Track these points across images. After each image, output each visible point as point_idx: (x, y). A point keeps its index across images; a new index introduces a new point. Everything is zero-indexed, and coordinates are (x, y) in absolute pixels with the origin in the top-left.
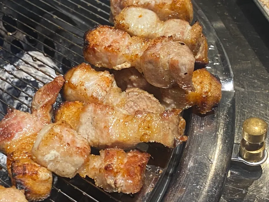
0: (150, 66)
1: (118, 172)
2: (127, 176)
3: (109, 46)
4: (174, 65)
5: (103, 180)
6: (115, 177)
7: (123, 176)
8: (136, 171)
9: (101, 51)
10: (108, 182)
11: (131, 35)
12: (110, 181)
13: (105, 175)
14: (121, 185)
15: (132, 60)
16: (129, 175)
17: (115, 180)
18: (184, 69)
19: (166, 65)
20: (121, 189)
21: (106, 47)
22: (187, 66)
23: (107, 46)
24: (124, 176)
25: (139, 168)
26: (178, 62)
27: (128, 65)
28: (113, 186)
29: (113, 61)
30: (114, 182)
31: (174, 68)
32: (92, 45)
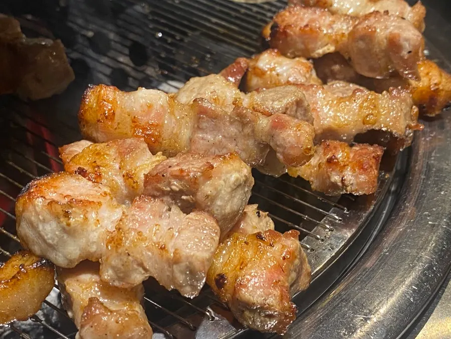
0: (361, 45)
1: (346, 165)
2: (359, 170)
3: (307, 26)
4: (395, 40)
5: (324, 178)
6: (342, 172)
7: (353, 170)
8: (371, 163)
9: (295, 33)
10: (333, 180)
11: (333, 13)
12: (336, 178)
13: (329, 169)
14: (351, 183)
15: (336, 42)
16: (362, 168)
17: (341, 176)
18: (407, 45)
19: (384, 42)
20: (351, 188)
21: (301, 28)
22: (412, 43)
23: (303, 26)
24: (355, 170)
25: (374, 161)
26: (399, 35)
27: (331, 48)
28: (340, 184)
29: (311, 46)
30: (341, 179)
31: (394, 44)
32: (282, 27)
